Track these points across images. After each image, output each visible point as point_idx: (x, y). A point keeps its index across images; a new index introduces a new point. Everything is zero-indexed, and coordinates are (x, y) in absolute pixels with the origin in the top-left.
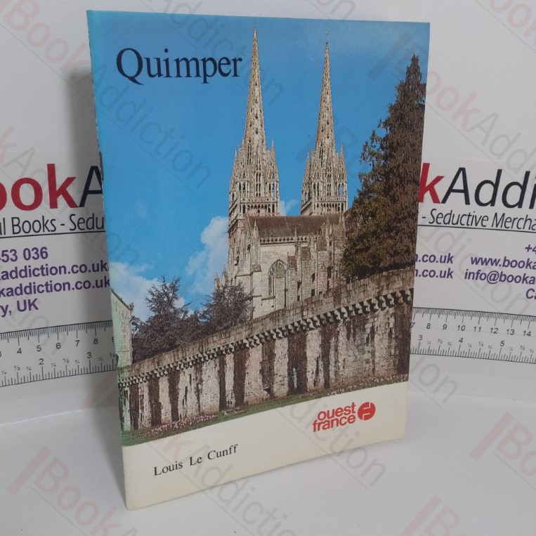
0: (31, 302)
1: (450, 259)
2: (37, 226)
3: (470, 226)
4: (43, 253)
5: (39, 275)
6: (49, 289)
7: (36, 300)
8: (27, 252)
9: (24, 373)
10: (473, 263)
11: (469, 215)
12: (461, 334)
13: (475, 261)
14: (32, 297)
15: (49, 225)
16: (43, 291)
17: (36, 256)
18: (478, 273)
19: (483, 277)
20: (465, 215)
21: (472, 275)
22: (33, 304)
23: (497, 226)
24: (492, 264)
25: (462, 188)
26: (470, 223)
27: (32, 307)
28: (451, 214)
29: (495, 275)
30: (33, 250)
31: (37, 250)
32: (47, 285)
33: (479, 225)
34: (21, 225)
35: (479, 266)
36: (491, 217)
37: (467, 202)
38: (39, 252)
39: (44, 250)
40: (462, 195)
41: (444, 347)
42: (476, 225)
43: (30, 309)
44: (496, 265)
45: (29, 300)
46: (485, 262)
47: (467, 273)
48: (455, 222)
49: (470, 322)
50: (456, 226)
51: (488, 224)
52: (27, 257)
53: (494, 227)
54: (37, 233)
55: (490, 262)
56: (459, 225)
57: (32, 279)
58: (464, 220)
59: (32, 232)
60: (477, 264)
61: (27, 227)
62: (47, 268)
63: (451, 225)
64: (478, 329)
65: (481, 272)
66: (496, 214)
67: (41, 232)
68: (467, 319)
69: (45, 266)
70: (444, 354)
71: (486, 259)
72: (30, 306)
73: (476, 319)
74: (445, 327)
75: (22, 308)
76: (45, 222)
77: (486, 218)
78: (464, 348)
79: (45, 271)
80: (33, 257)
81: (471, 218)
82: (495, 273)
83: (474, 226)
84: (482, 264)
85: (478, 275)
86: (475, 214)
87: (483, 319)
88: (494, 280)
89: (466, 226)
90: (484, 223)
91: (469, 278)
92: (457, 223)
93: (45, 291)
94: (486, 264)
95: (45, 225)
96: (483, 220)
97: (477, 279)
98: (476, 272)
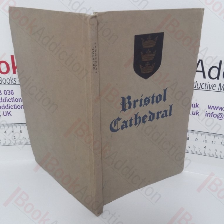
0: (9, 112)
1: (197, 106)
2: (8, 81)
3: (206, 90)
4: (11, 92)
5: (11, 101)
6: (15, 108)
7: (10, 112)
8: (5, 91)
9: (8, 142)
10: (209, 108)
11: (206, 84)
12: (205, 144)
13: (210, 107)
14: (9, 110)
15: (13, 81)
16: (13, 108)
17: (9, 93)
18: (212, 114)
19: (215, 116)
20: (204, 84)
21: (209, 115)
22: (9, 113)
23: (221, 90)
24: (219, 110)
25: (201, 70)
26: (206, 88)
27: (9, 114)
28: (196, 83)
29: (221, 115)
30: (8, 91)
31: (9, 91)
32: (14, 106)
33: (211, 89)
34: (2, 80)
35: (213, 110)
36: (218, 85)
37: (204, 77)
38: (10, 92)
39: (12, 91)
40: (202, 73)
41: (197, 150)
42: (210, 89)
43: (8, 115)
44: (222, 110)
45: (8, 112)
46: (216, 108)
47: (206, 113)
48: (198, 87)
49: (210, 138)
50: (199, 89)
51: (216, 89)
52: (6, 94)
53: (220, 90)
54: (9, 84)
55: (218, 108)
56: (201, 89)
57: (8, 103)
58: (203, 86)
59: (7, 84)
60: (211, 109)
61: (4, 81)
62: (14, 99)
63: (196, 88)
64: (214, 142)
65: (214, 113)
66: (220, 84)
67: (10, 84)
68: (208, 137)
69: (13, 98)
70: (197, 154)
71: (216, 107)
72: (8, 114)
73: (212, 137)
74: (197, 140)
75: (5, 114)
76: (12, 79)
77: (215, 86)
78: (207, 151)
79: (13, 100)
80: (8, 94)
81: (207, 85)
82: (221, 114)
83: (208, 89)
84: (214, 109)
85: (212, 115)
86: (209, 83)
87: (216, 138)
88: (221, 118)
89: (204, 89)
90: (214, 88)
91: (208, 116)
92: (200, 88)
93: (14, 108)
94: (216, 109)
95: (11, 81)
96: (213, 87)
97: (212, 117)
98: (211, 113)
